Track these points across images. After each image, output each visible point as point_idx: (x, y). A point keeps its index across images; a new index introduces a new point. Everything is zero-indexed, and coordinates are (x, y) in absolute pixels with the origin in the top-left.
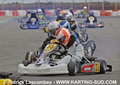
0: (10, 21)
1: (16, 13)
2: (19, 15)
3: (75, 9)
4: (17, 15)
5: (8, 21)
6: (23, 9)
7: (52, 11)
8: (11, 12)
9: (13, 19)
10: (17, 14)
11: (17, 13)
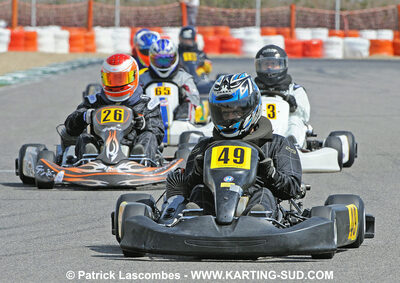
0: (53, 73)
1: (82, 41)
2: (99, 51)
3: (346, 27)
4: (87, 50)
5: (45, 72)
6: (122, 25)
7: (248, 33)
8: (66, 33)
9: (68, 67)
10: (89, 44)
11: (91, 39)
